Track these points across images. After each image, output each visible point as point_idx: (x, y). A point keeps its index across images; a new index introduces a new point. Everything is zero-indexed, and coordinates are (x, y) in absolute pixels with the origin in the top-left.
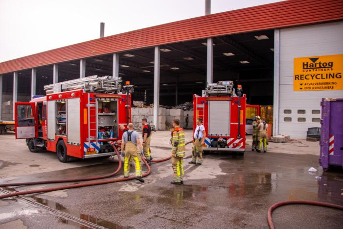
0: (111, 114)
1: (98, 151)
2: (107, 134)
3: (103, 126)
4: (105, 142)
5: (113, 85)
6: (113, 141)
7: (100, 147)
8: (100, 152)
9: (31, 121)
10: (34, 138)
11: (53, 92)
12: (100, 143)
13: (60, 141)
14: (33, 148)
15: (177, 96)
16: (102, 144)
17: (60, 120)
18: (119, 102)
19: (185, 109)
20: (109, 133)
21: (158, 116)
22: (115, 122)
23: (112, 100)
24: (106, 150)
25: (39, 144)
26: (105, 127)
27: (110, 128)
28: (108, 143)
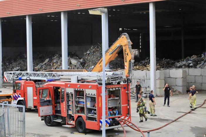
0: (116, 98)
1: (108, 125)
2: (114, 112)
3: (110, 107)
4: (113, 119)
5: (117, 79)
6: (119, 117)
7: (110, 122)
8: (110, 126)
9: (49, 101)
10: (52, 115)
11: (70, 82)
12: (110, 120)
13: (79, 118)
14: (50, 123)
15: (183, 40)
16: (111, 120)
17: (79, 103)
18: (122, 90)
19: (191, 65)
20: (115, 112)
21: (155, 80)
22: (119, 104)
23: (117, 89)
24: (114, 124)
25: (56, 119)
26: (112, 107)
27: (116, 108)
28: (115, 119)
